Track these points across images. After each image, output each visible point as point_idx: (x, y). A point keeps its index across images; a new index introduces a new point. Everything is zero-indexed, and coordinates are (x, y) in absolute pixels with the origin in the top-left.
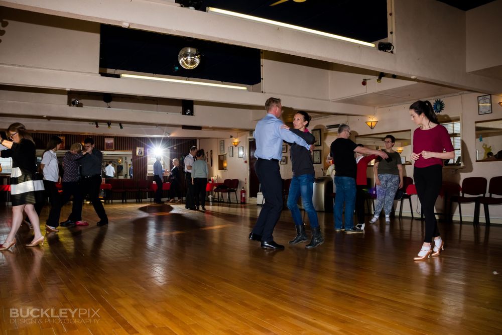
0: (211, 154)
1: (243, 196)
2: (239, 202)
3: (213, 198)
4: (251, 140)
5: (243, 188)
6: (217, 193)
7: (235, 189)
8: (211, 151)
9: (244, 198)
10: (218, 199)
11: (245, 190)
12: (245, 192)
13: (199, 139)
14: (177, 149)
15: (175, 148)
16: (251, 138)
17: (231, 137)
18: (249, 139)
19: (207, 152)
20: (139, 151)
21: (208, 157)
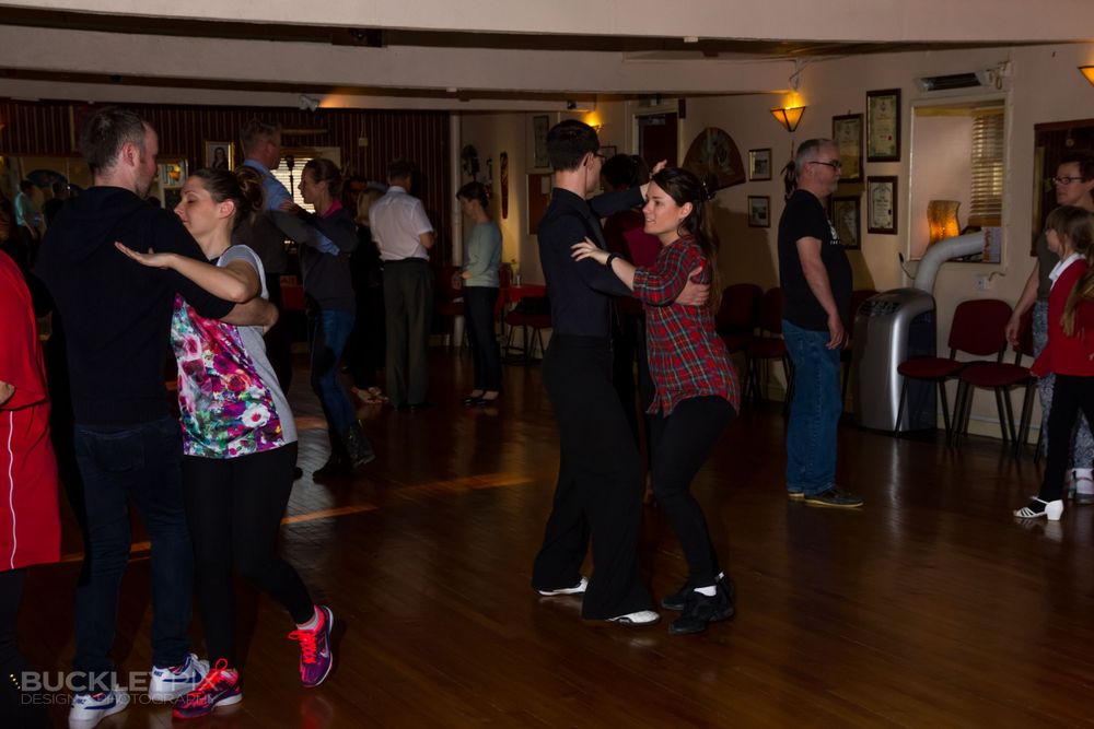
0: (504, 167)
4: (645, 123)
8: (504, 156)
13: (461, 113)
14: (369, 147)
15: (363, 142)
16: (644, 111)
17: (570, 108)
18: (641, 118)
19: (490, 160)
20: (216, 157)
21: (491, 178)
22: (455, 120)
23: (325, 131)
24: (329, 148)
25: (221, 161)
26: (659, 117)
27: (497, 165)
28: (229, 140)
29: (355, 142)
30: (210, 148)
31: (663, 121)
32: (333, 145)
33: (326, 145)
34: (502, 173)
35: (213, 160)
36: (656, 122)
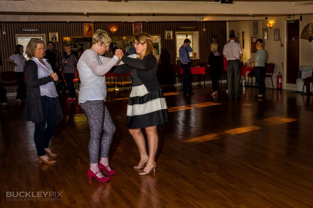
0: (243, 35)
1: (280, 81)
2: (275, 87)
3: (245, 83)
4: (289, 22)
5: (280, 73)
6: (250, 78)
7: (271, 74)
8: (243, 32)
9: (281, 83)
10: (252, 83)
11: (282, 75)
12: (281, 77)
13: (229, 21)
14: (206, 31)
15: (204, 30)
16: (289, 19)
17: (266, 19)
18: (287, 21)
19: (239, 34)
20: (168, 35)
21: (239, 38)
22: (228, 23)
23: (195, 27)
24: (196, 32)
25: (169, 36)
26: (293, 21)
27: (241, 35)
28: (171, 30)
29: (202, 30)
30: (167, 32)
31: (294, 22)
32: (197, 31)
33: (195, 31)
34: (243, 37)
35: (167, 36)
36: (292, 22)
